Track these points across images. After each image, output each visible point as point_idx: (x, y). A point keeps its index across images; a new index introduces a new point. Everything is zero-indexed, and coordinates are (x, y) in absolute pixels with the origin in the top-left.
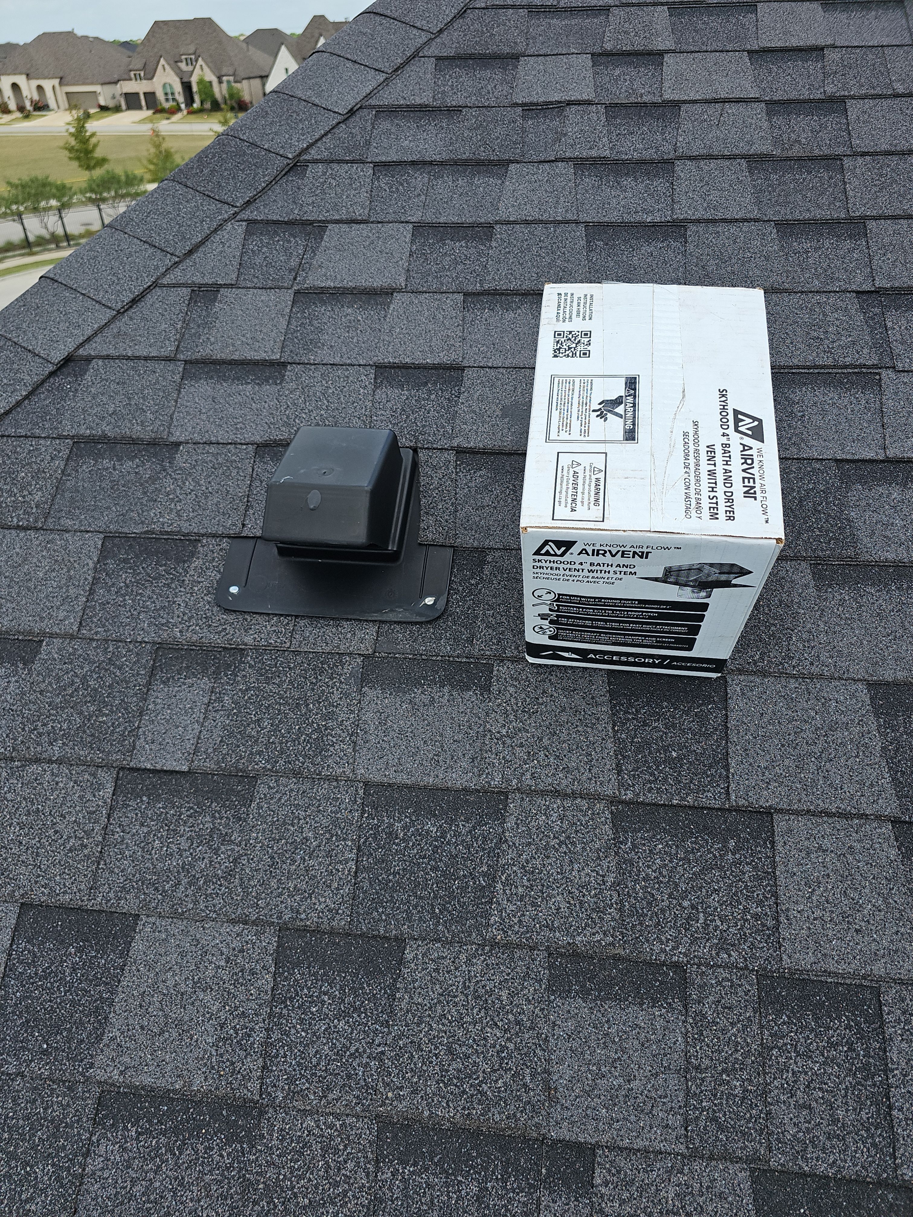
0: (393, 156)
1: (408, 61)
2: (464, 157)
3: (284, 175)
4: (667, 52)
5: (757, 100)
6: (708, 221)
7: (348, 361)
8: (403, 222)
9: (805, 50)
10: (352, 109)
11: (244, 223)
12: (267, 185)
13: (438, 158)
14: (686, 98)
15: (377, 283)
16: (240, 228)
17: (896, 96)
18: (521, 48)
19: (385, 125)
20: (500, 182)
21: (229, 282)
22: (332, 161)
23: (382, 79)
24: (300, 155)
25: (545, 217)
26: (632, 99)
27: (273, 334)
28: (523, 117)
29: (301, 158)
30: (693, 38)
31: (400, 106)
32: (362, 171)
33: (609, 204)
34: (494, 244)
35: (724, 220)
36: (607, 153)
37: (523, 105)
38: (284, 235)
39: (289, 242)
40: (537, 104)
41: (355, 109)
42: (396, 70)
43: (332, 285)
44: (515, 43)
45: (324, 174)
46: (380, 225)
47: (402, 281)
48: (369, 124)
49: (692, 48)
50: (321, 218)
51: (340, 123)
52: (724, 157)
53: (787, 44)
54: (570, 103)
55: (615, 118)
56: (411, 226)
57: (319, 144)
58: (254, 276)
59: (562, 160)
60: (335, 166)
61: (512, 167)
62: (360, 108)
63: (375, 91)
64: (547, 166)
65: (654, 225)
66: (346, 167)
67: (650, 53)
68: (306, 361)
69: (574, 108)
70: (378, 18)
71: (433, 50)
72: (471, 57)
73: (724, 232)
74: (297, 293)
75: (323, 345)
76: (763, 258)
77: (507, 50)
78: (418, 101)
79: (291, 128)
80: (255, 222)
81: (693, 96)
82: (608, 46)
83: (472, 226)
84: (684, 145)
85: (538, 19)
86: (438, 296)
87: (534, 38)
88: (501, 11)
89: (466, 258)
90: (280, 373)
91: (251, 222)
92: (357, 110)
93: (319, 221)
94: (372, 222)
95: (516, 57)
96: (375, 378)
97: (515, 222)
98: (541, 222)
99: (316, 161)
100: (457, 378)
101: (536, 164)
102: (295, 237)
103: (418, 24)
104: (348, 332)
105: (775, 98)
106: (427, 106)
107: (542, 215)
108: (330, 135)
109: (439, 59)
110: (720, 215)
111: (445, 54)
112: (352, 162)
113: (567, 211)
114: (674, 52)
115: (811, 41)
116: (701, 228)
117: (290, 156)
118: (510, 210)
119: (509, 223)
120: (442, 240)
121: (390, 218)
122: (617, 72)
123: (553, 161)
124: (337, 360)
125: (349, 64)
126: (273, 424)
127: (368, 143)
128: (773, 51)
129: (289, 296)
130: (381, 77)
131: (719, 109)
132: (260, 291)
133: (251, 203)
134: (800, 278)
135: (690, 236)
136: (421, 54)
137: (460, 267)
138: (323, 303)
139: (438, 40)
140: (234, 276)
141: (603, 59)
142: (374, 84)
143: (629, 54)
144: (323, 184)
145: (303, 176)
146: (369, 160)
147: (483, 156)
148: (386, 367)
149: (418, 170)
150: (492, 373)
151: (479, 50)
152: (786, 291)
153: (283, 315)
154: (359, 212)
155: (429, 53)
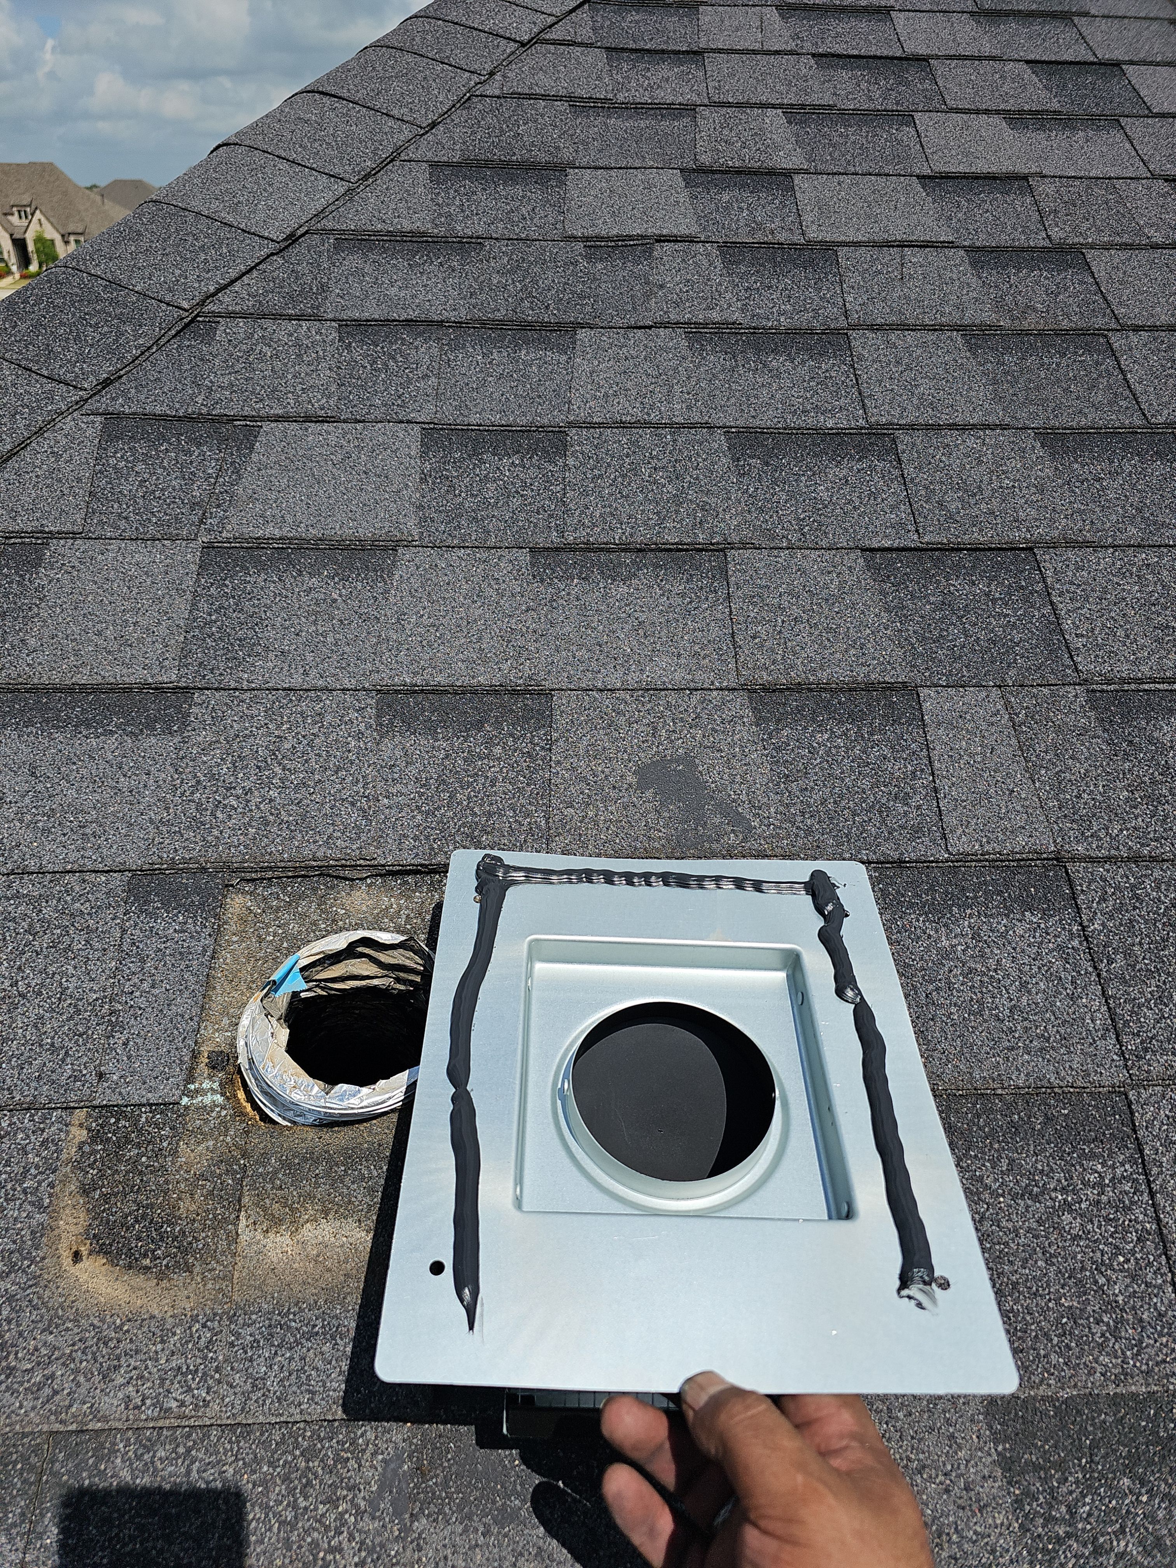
0: (372, 311)
1: (383, 165)
2: (499, 315)
3: (174, 337)
4: (798, 171)
5: (950, 245)
6: (928, 427)
7: (321, 683)
8: (401, 422)
9: (1000, 179)
10: (292, 235)
11: (99, 419)
12: (142, 353)
13: (452, 316)
14: (842, 238)
15: (365, 531)
16: (93, 428)
17: (1155, 247)
18: (567, 154)
19: (353, 261)
20: (565, 358)
21: (68, 527)
22: (264, 316)
23: (342, 191)
24: (202, 303)
25: (654, 417)
26: (759, 237)
27: (162, 630)
28: (589, 258)
29: (205, 309)
30: (830, 154)
31: (376, 233)
32: (319, 332)
33: (756, 397)
34: (571, 462)
35: (953, 426)
36: (737, 316)
37: (587, 239)
38: (179, 441)
39: (189, 453)
40: (609, 239)
41: (299, 233)
42: (366, 177)
43: (277, 533)
44: (557, 148)
45: (250, 336)
46: (359, 426)
47: (411, 524)
48: (325, 258)
49: (832, 168)
50: (247, 411)
51: (272, 254)
52: (925, 327)
53: (973, 170)
54: (661, 239)
55: (737, 263)
56: (417, 428)
57: (237, 286)
58: (119, 515)
59: (665, 325)
60: (267, 323)
61: (582, 334)
62: (307, 232)
63: (331, 208)
64: (640, 333)
65: (839, 433)
66: (290, 326)
67: (771, 172)
68: (233, 684)
69: (667, 246)
70: (326, 99)
71: (424, 150)
72: (487, 164)
73: (956, 446)
74: (208, 547)
75: (267, 649)
76: (1033, 490)
77: (543, 157)
78: (407, 226)
79: (185, 260)
80: (119, 416)
81: (852, 236)
82: (705, 159)
83: (526, 431)
84: (858, 308)
85: (588, 117)
86: (482, 555)
87: (585, 143)
88: (525, 102)
89: (525, 486)
90: (179, 709)
91: (112, 417)
92: (303, 235)
93: (245, 418)
94: (345, 421)
95: (560, 169)
96: (378, 716)
97: (600, 425)
98: (647, 425)
99: (231, 315)
100: (541, 713)
101: (622, 331)
102: (198, 446)
103: (395, 112)
104: (315, 623)
105: (978, 244)
106: (423, 234)
107: (648, 414)
108: (255, 273)
109: (434, 165)
110: (944, 419)
111: (445, 159)
112: (299, 318)
113: (689, 408)
114: (807, 172)
115: (1005, 167)
116: (919, 438)
117: (185, 305)
118: (592, 404)
119: (592, 426)
120: (475, 453)
121: (378, 414)
122: (726, 197)
123: (650, 327)
124: (297, 680)
125: (284, 165)
126: (168, 823)
127: (324, 288)
128: (953, 178)
129: (192, 555)
130: (341, 188)
131: (898, 256)
132: (132, 546)
133: (112, 382)
134: (1103, 523)
135: (904, 452)
136: (403, 156)
137: (516, 502)
138: (262, 568)
139: (430, 137)
140: (79, 517)
141: (702, 178)
142: (329, 196)
143: (739, 172)
144: (248, 353)
145: (209, 336)
146: (330, 316)
147: (530, 316)
148: (397, 692)
149: (420, 334)
150: (607, 701)
151: (499, 154)
152: (1086, 544)
153: (181, 592)
154: (318, 403)
155: (418, 156)
